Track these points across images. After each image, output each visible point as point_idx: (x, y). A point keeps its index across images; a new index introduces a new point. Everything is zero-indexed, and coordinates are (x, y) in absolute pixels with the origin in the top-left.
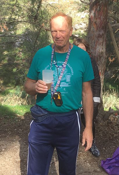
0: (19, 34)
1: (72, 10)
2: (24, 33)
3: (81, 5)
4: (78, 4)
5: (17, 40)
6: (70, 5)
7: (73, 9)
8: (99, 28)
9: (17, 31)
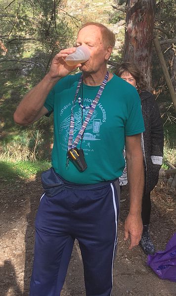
0: (26, 57)
8: (141, 46)
9: (24, 53)
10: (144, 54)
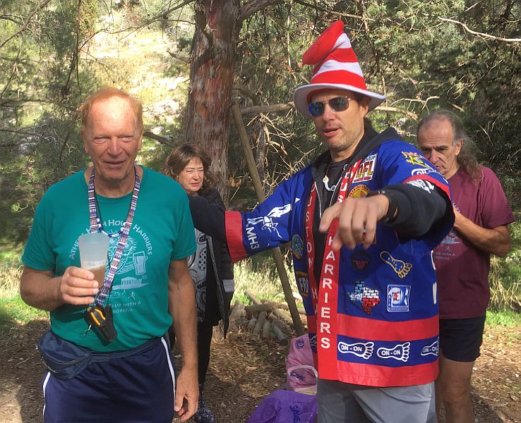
0: (27, 124)
1: (148, 71)
2: (40, 123)
3: (167, 61)
4: (162, 59)
5: (24, 139)
6: (144, 60)
7: (150, 70)
8: (214, 116)
9: (24, 118)
10: (217, 130)
